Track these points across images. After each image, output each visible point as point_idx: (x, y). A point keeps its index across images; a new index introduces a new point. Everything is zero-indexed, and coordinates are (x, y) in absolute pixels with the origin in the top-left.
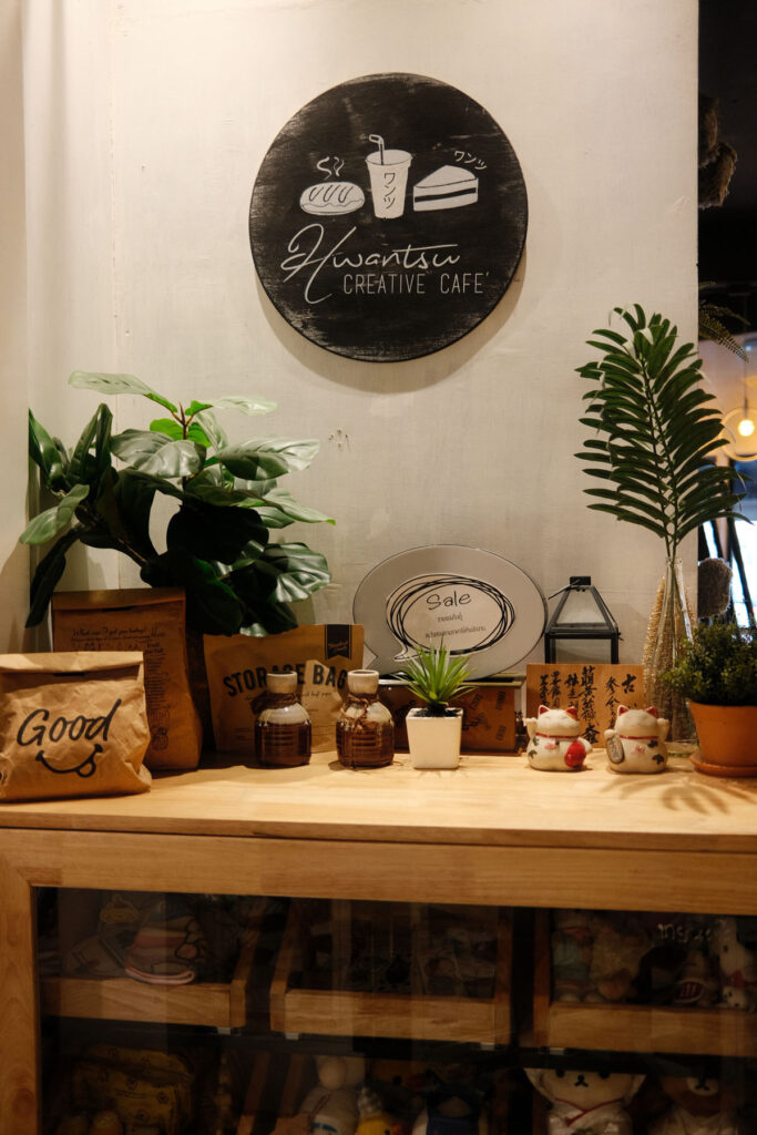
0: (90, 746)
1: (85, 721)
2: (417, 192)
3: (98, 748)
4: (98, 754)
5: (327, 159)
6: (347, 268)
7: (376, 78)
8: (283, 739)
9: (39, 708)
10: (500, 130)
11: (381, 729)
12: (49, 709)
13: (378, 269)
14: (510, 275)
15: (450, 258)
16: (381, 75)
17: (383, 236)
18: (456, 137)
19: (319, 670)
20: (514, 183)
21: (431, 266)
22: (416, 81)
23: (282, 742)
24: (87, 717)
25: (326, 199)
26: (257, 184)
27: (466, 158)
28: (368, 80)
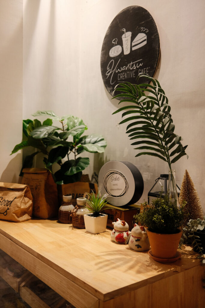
0: (7, 208)
1: (8, 201)
2: (133, 44)
3: (8, 209)
4: (8, 210)
5: (114, 40)
6: (119, 72)
7: (123, 11)
8: (64, 215)
9: (1, 196)
10: (152, 17)
11: (80, 217)
12: (3, 197)
13: (125, 71)
14: (155, 67)
15: (141, 64)
16: (124, 9)
17: (126, 60)
18: (141, 23)
19: (87, 197)
20: (155, 34)
21: (136, 67)
22: (132, 8)
23: (64, 216)
24: (9, 200)
25: (115, 52)
26: (102, 51)
27: (144, 29)
28: (122, 11)
